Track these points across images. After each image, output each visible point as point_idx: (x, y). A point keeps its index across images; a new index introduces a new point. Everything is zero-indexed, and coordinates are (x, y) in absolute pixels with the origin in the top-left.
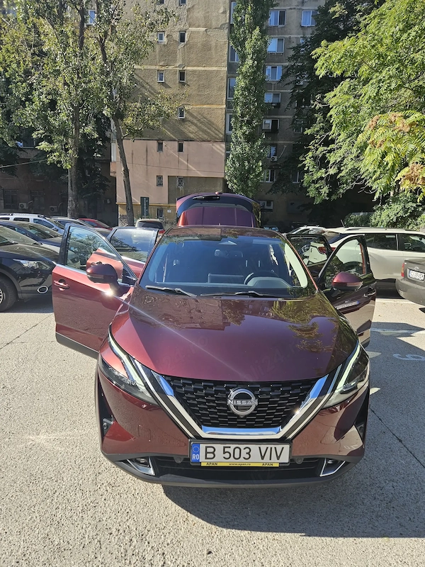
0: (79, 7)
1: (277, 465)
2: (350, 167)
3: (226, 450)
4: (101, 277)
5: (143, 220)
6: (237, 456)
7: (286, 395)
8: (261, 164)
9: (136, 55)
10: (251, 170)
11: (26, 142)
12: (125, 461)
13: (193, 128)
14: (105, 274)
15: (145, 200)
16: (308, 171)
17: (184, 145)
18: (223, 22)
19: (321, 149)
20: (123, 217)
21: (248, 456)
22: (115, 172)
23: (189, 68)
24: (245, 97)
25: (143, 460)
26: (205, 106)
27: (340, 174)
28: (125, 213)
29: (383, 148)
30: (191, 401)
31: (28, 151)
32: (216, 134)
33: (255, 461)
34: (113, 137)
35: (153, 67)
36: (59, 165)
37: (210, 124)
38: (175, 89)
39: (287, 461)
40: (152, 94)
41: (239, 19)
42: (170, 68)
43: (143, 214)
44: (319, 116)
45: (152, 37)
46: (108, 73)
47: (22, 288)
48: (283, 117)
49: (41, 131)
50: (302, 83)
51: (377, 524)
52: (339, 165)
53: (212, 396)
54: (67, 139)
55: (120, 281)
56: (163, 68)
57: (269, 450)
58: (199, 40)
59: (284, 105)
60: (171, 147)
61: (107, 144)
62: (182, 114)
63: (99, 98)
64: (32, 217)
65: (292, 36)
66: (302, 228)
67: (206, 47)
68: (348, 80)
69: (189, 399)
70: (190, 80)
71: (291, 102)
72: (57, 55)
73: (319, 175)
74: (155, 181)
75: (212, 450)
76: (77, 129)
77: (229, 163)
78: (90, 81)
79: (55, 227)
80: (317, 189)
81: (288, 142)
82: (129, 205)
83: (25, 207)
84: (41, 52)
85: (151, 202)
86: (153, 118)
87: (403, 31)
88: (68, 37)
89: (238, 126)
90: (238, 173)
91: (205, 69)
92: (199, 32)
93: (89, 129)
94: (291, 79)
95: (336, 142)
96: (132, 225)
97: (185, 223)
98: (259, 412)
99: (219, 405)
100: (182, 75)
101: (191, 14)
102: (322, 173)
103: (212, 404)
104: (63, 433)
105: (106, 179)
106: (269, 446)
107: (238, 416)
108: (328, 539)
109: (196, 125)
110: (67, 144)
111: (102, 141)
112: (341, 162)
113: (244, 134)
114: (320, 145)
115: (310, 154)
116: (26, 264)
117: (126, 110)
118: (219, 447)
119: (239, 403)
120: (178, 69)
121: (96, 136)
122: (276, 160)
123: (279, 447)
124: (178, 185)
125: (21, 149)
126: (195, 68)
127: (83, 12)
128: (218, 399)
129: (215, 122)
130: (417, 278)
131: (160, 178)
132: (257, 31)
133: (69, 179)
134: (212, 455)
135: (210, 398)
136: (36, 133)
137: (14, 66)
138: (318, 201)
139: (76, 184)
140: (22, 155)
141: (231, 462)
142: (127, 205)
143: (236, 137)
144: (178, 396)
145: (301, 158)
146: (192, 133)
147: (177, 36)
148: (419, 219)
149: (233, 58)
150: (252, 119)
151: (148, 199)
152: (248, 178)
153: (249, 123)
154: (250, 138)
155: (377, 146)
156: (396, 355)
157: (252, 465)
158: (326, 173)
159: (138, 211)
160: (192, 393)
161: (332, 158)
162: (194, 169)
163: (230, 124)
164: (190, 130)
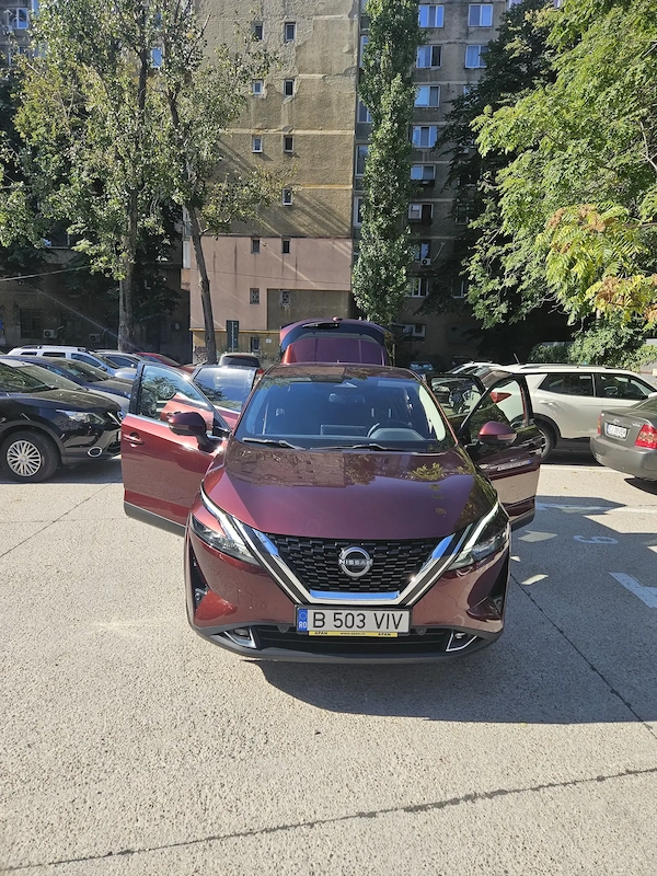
0: (139, 49)
1: (396, 635)
2: (534, 275)
3: (337, 616)
4: (186, 428)
5: (230, 354)
6: (349, 624)
7: (405, 555)
8: (404, 272)
9: (221, 117)
10: (390, 280)
11: (56, 240)
12: (222, 635)
13: (305, 219)
14: (191, 424)
15: (232, 326)
16: (474, 282)
17: (291, 244)
18: (349, 65)
19: (493, 249)
20: (200, 350)
21: (362, 624)
22: (188, 284)
23: (298, 132)
24: (381, 174)
25: (242, 632)
26: (322, 187)
27: (521, 287)
28: (203, 345)
29: (569, 254)
30: (298, 562)
31: (57, 252)
32: (338, 227)
33: (370, 630)
34: (185, 231)
35: (246, 131)
36: (107, 275)
37: (329, 212)
38: (276, 162)
39: (407, 631)
40: (244, 169)
41: (372, 63)
42: (271, 131)
43: (229, 345)
44: (489, 202)
45: (245, 90)
46: (181, 142)
47: (68, 450)
48: (439, 200)
49: (80, 225)
50: (466, 151)
51: (515, 710)
52: (520, 272)
53: (321, 555)
54: (119, 237)
55: (209, 434)
56: (261, 132)
57: (386, 617)
58: (313, 92)
59: (440, 184)
60: (271, 246)
61: (176, 242)
62: (288, 199)
63: (167, 177)
64: (69, 351)
65: (451, 83)
66: (467, 366)
67: (324, 102)
68: (529, 151)
69: (295, 559)
70: (300, 149)
71: (450, 180)
72: (105, 117)
73: (490, 287)
74: (247, 296)
75: (321, 617)
76: (134, 222)
77: (357, 269)
78: (154, 154)
79: (103, 365)
80: (488, 307)
81: (448, 238)
82: (210, 332)
83: (52, 336)
84: (83, 110)
85: (242, 328)
86: (246, 205)
87: (600, 88)
88: (123, 90)
89: (371, 217)
90: (371, 285)
91: (323, 132)
92: (313, 80)
93: (150, 222)
94: (451, 145)
95: (515, 239)
96: (214, 362)
97: (291, 360)
98: (374, 574)
99: (329, 566)
100: (289, 141)
101: (302, 54)
102: (494, 284)
103: (321, 565)
104: (140, 620)
105: (175, 294)
106: (386, 613)
107: (350, 577)
108: (455, 723)
109: (308, 214)
110: (118, 244)
111: (171, 239)
112: (522, 268)
113: (379, 228)
114: (491, 243)
115: (477, 257)
116: (73, 416)
117: (206, 194)
118: (329, 614)
119: (351, 562)
120: (282, 133)
121: (161, 231)
122: (428, 263)
123: (397, 614)
124: (283, 303)
125: (48, 250)
126: (307, 132)
127: (144, 56)
128: (327, 559)
129: (337, 210)
130: (618, 434)
131: (255, 292)
132: (397, 80)
133: (121, 294)
134: (321, 623)
135: (319, 557)
136: (73, 227)
137: (42, 130)
138: (488, 325)
139: (131, 301)
140: (51, 260)
141: (343, 632)
142: (206, 332)
143: (368, 232)
144: (284, 556)
145: (463, 263)
146: (303, 226)
147: (280, 87)
148: (639, 352)
149: (363, 117)
150: (391, 206)
151: (237, 323)
152: (385, 292)
153: (387, 212)
154: (389, 234)
155: (562, 251)
156: (577, 537)
157: (367, 635)
158: (501, 284)
159: (222, 341)
160: (298, 552)
161: (509, 264)
162: (306, 278)
163: (359, 214)
164: (300, 221)
